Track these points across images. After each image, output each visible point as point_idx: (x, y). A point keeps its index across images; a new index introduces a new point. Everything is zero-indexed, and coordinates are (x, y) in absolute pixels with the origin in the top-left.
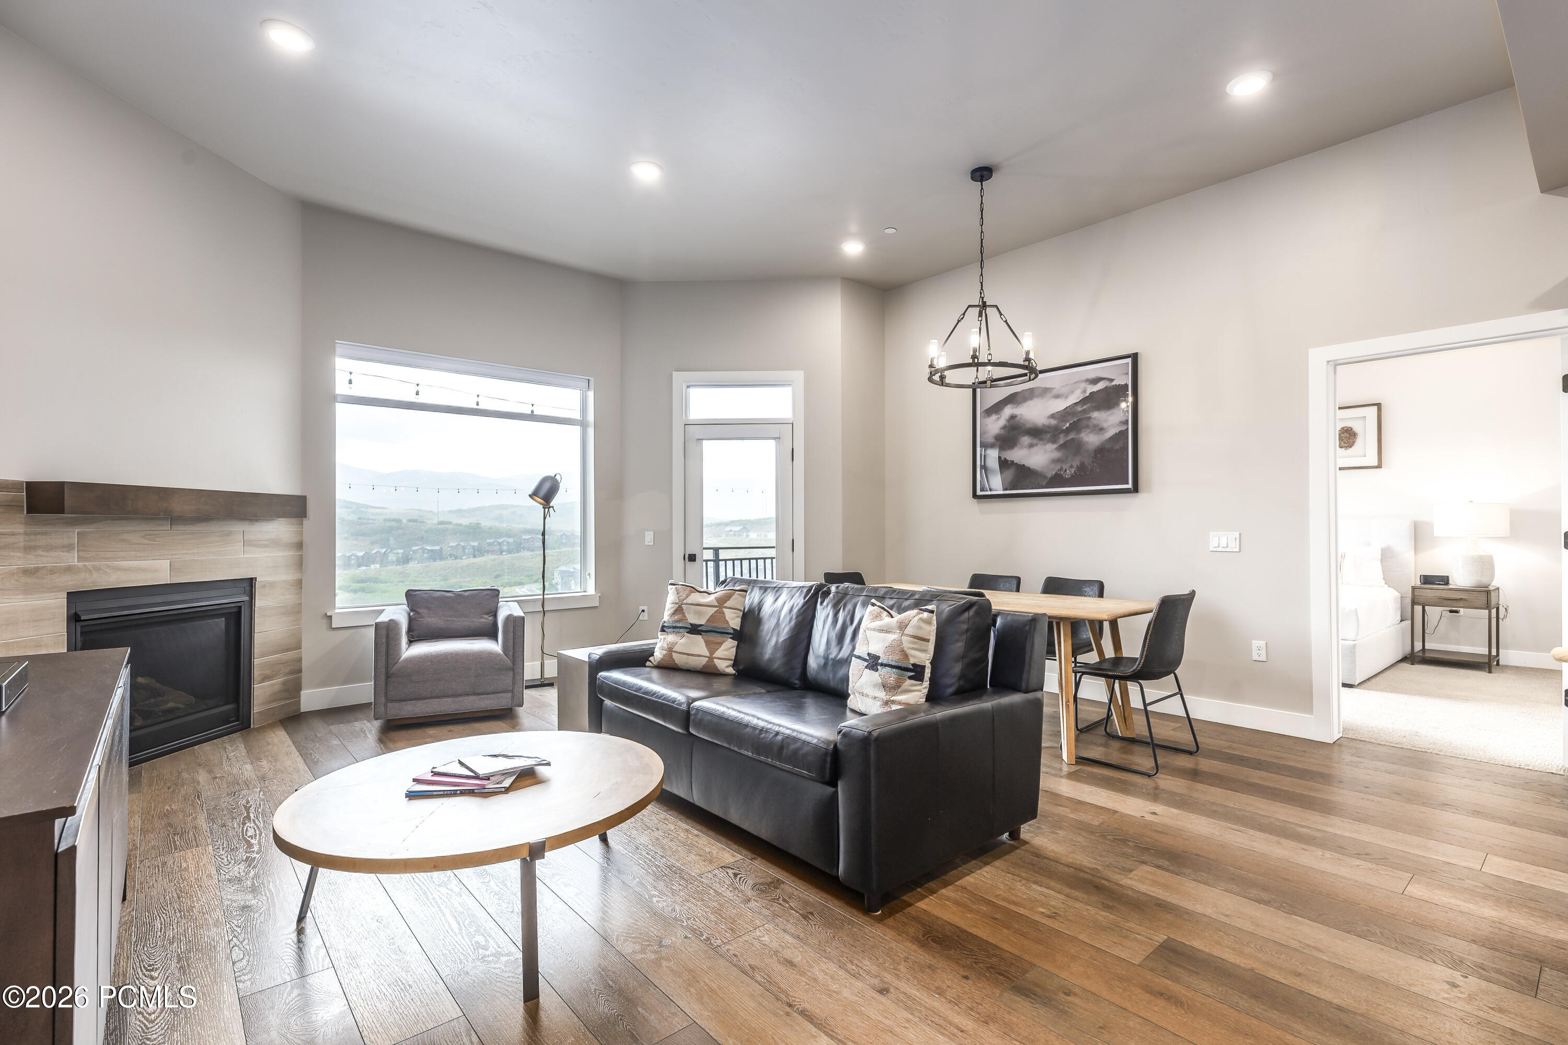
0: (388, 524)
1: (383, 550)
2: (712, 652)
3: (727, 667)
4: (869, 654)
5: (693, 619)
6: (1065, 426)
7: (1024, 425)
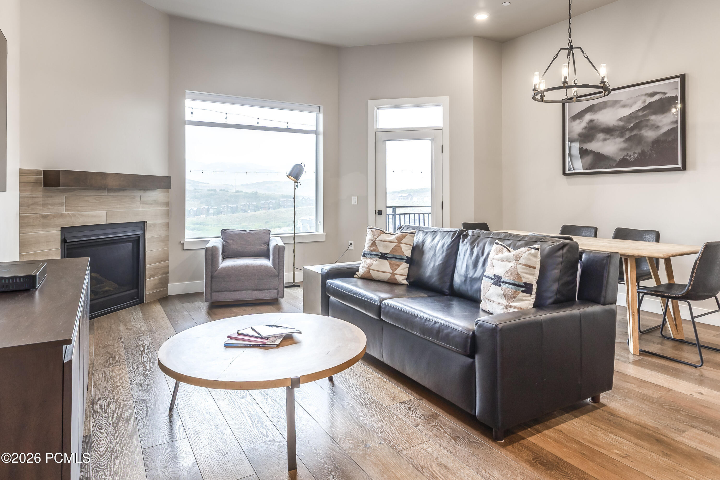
0: (210, 192)
1: (207, 207)
2: (394, 270)
3: (403, 280)
4: (494, 275)
5: (382, 250)
6: (630, 125)
7: (600, 126)
